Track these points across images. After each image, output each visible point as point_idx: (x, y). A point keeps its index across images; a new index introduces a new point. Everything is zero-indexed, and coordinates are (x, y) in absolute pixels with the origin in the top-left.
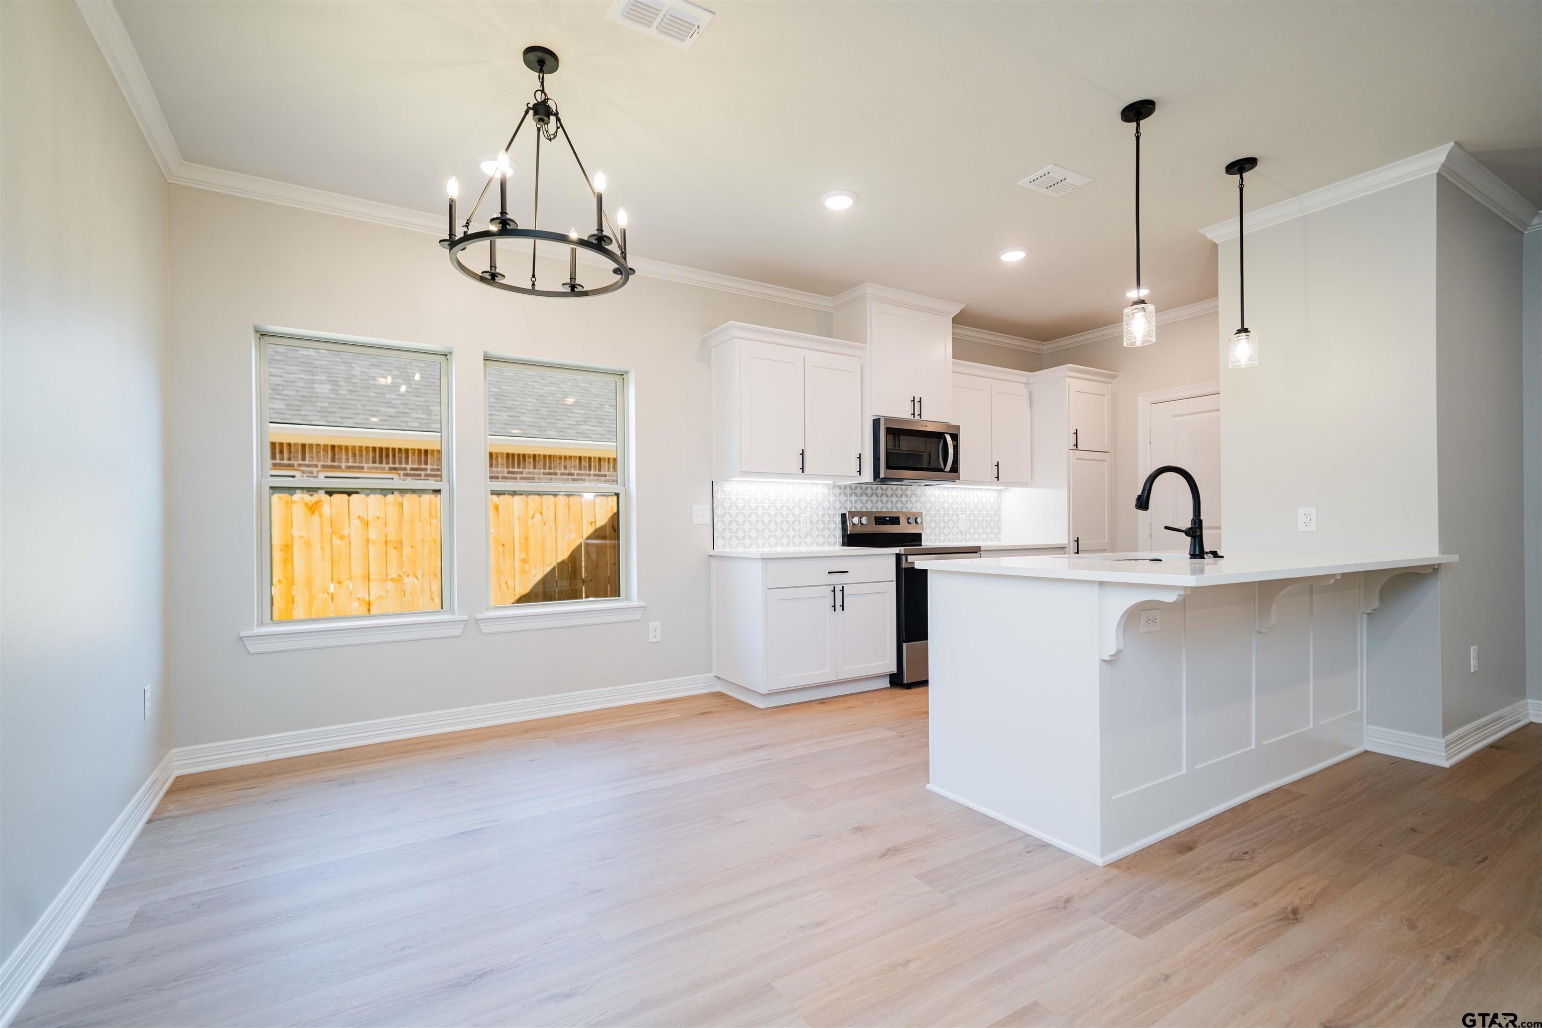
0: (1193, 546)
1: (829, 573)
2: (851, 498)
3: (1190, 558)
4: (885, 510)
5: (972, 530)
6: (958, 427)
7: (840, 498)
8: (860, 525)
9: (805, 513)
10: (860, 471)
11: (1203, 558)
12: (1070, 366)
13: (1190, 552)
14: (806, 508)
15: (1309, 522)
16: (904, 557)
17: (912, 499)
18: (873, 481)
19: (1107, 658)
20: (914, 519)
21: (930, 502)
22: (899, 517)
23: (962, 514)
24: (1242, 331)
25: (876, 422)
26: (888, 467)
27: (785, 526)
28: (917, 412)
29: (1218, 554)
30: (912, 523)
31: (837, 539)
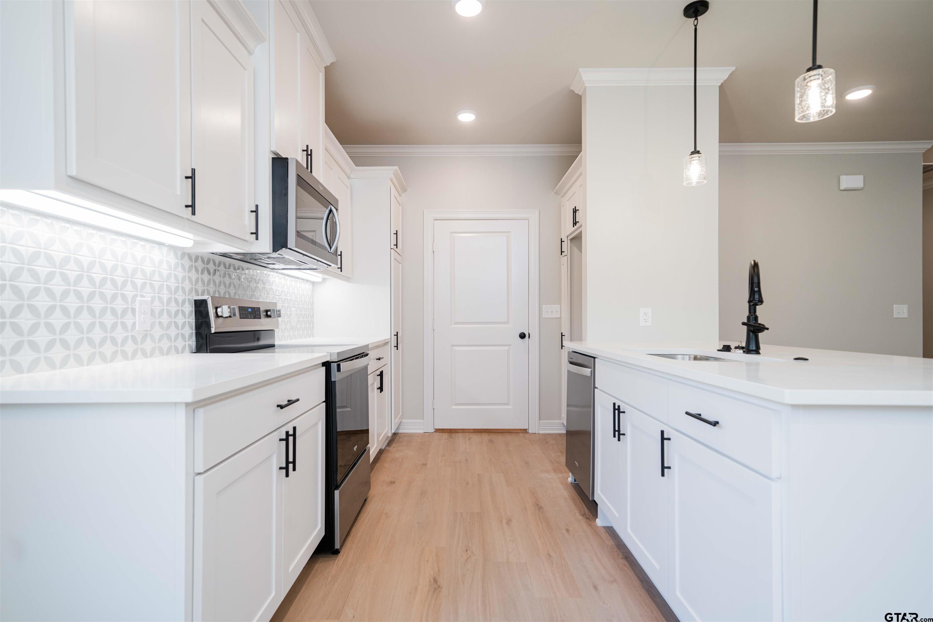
2: (203, 276)
5: (299, 325)
7: (190, 274)
10: (256, 234)
16: (334, 366)
22: (259, 308)
24: (695, 153)
25: (279, 164)
26: (297, 234)
28: (309, 168)
30: (272, 317)
31: (186, 342)
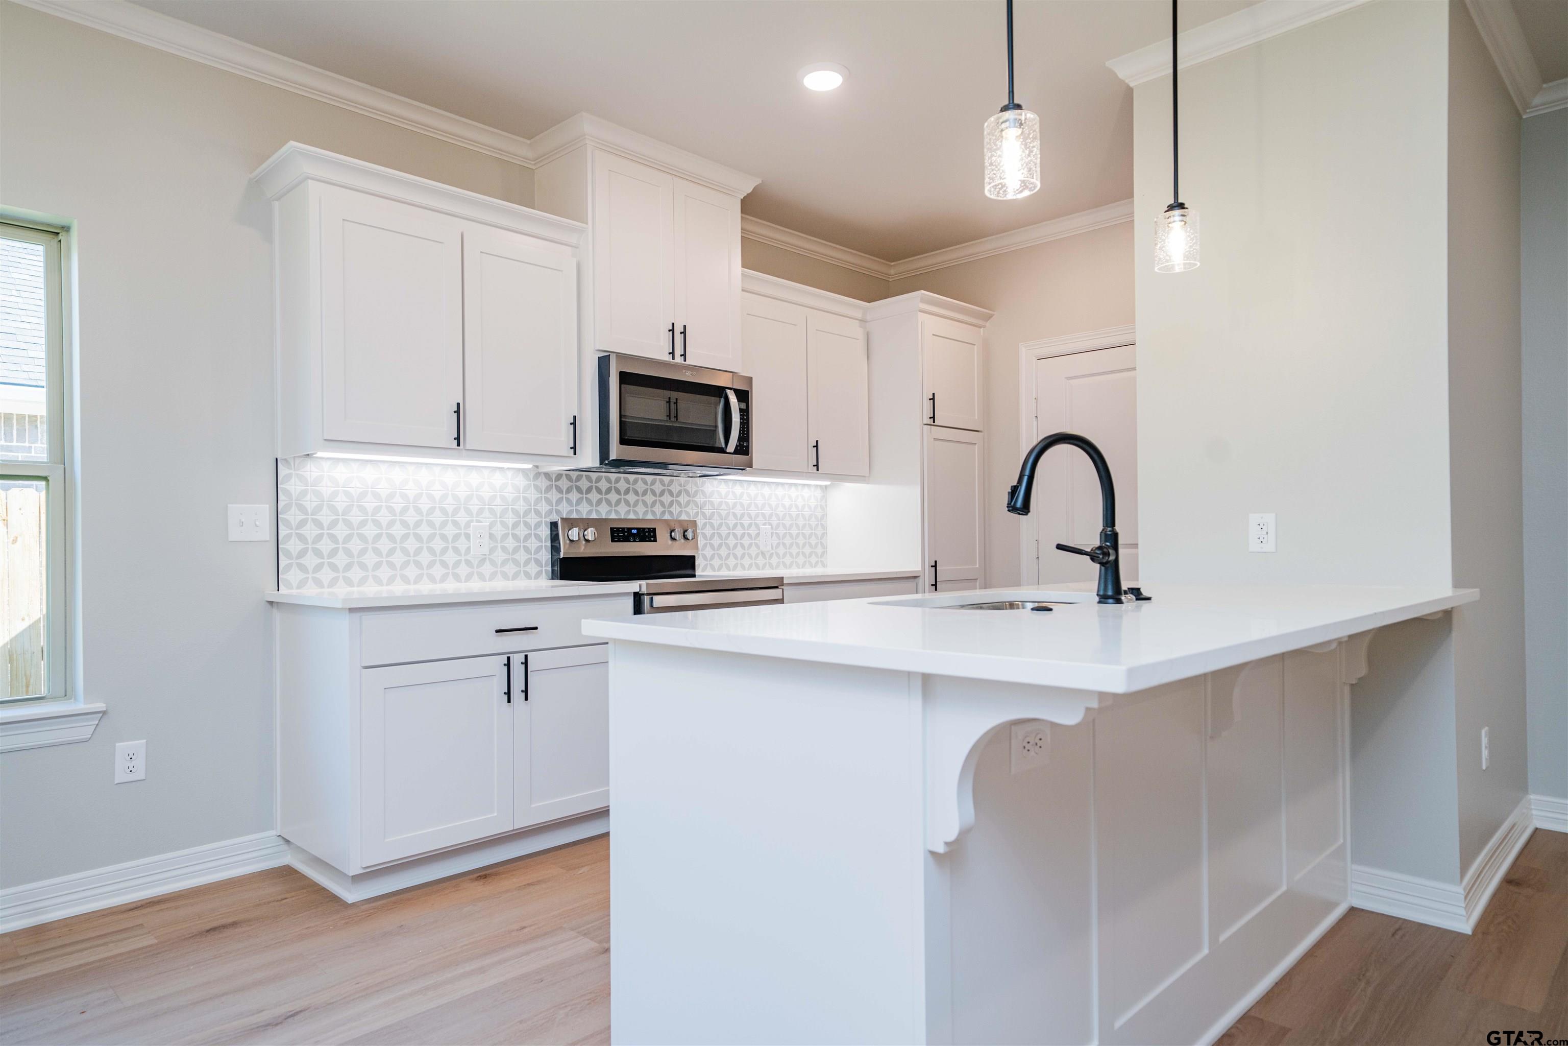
0: (1103, 580)
1: (497, 631)
2: (570, 496)
3: (1100, 602)
4: (632, 516)
5: (781, 550)
6: (750, 380)
7: (548, 495)
8: (584, 542)
9: (478, 521)
10: (574, 448)
11: (1119, 601)
12: (922, 294)
13: (1098, 591)
14: (480, 511)
15: (1265, 536)
16: (646, 599)
17: (680, 499)
18: (598, 465)
19: (941, 849)
20: (686, 531)
21: (712, 503)
22: (654, 529)
23: (764, 524)
24: (1175, 207)
25: (603, 363)
26: (623, 441)
27: (438, 545)
28: (679, 351)
29: (1141, 594)
30: (678, 539)
31: (542, 567)
